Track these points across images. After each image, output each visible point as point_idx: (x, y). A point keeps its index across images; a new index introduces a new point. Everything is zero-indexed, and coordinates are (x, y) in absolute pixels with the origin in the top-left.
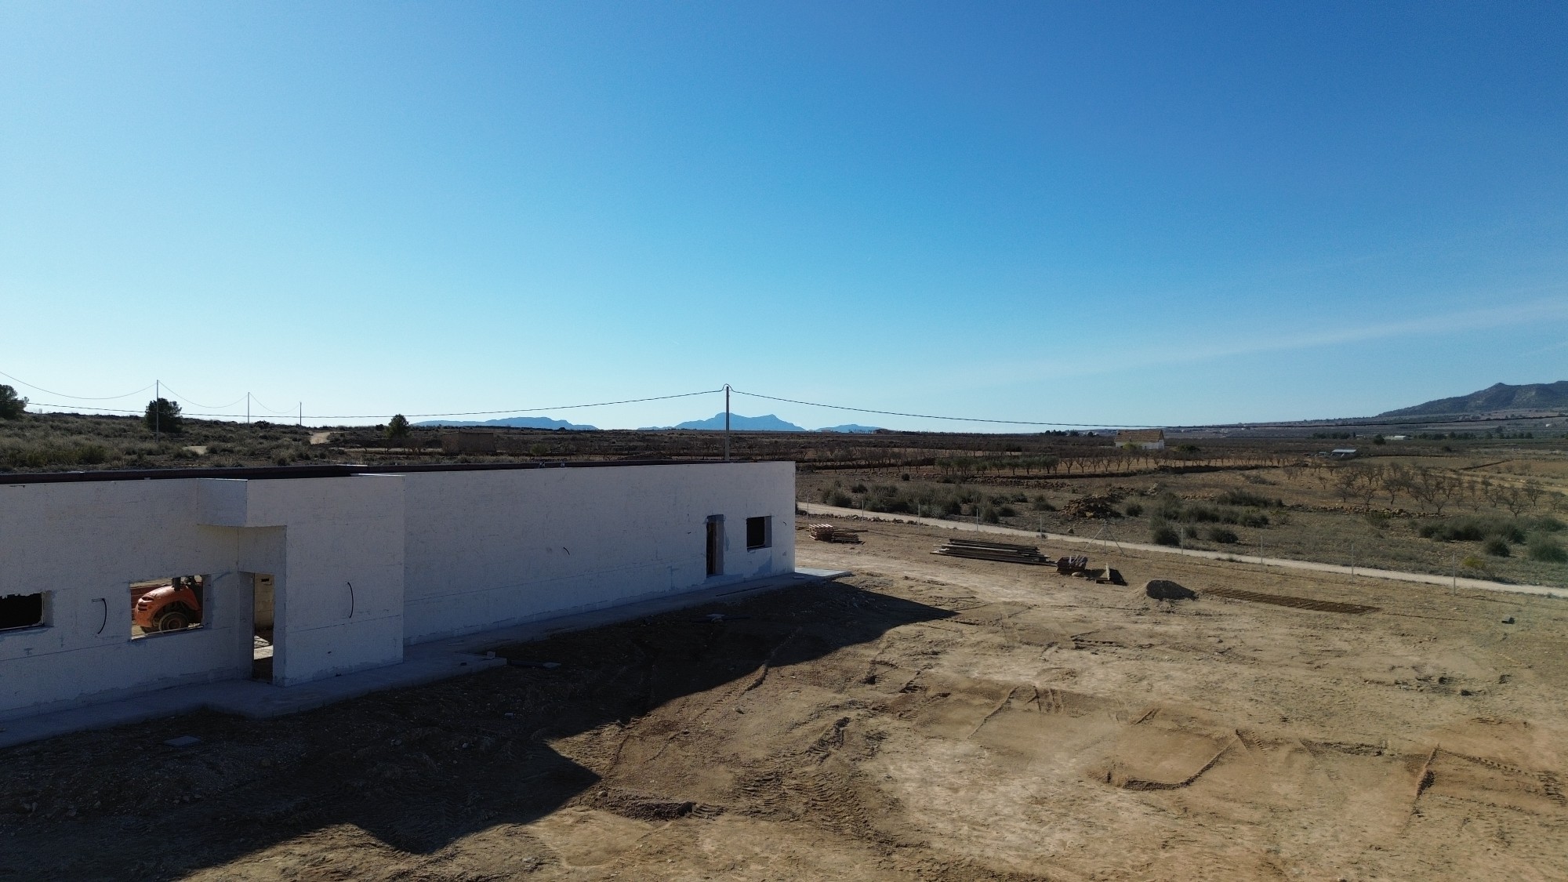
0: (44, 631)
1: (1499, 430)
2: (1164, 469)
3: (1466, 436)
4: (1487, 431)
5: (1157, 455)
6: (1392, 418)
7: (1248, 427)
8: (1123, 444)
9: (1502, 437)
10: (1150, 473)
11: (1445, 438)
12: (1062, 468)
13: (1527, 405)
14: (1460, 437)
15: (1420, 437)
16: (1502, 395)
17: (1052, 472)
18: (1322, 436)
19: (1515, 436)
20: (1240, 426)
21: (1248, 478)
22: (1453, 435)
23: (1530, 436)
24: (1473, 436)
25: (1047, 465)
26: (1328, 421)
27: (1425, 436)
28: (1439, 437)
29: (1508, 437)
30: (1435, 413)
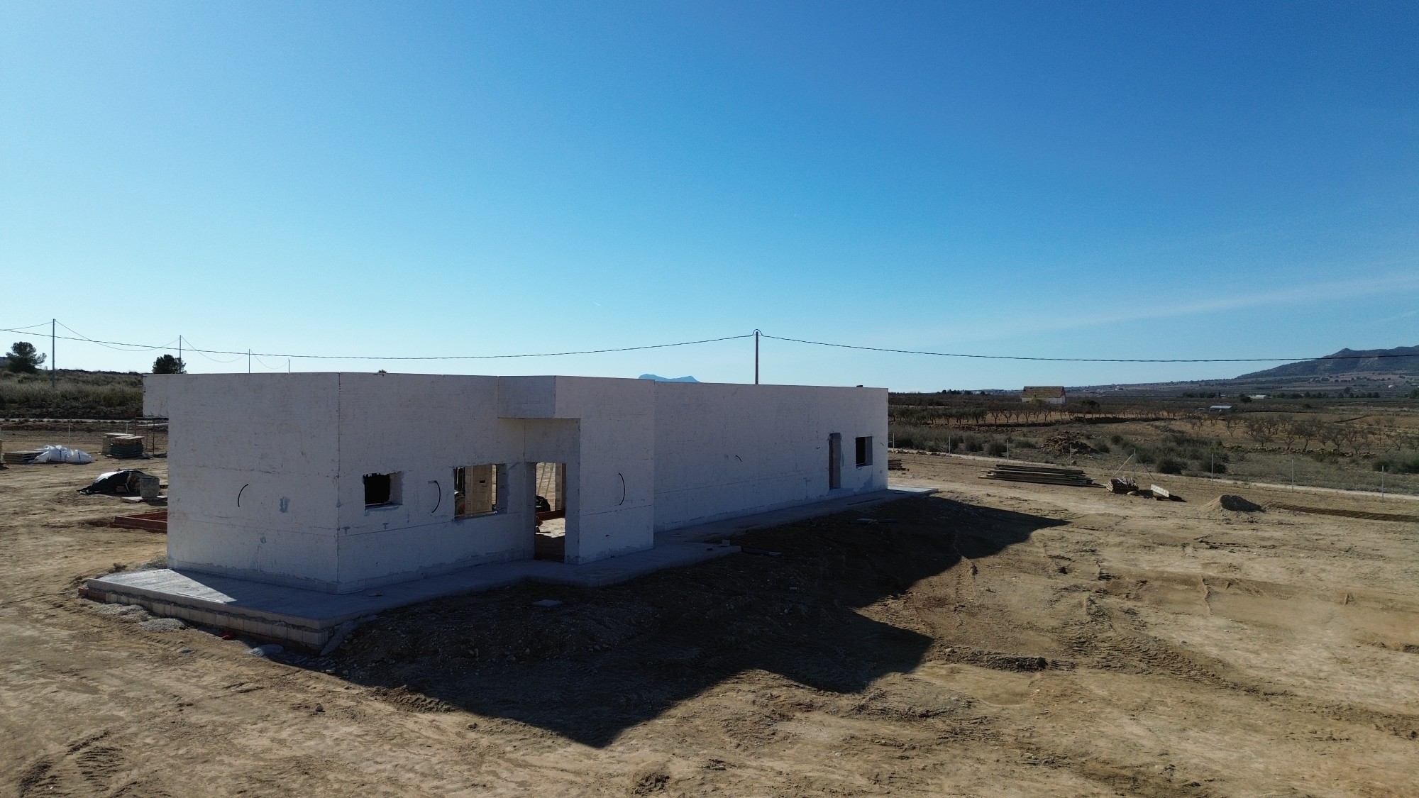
0: (395, 509)
1: (1347, 390)
2: (1079, 420)
3: (1319, 396)
4: (1336, 391)
6: (1249, 380)
8: (1030, 399)
9: (1352, 396)
10: (1068, 423)
11: (1301, 397)
12: (990, 418)
13: (1369, 369)
14: (1314, 396)
15: (1279, 396)
16: (1348, 359)
17: (981, 422)
18: (1191, 396)
19: (1363, 396)
20: (1113, 386)
21: (1157, 427)
22: (1308, 395)
23: (1377, 395)
24: (1326, 396)
25: (976, 416)
26: (1192, 382)
27: (1283, 396)
28: (1296, 396)
29: (1357, 397)
30: (1288, 375)
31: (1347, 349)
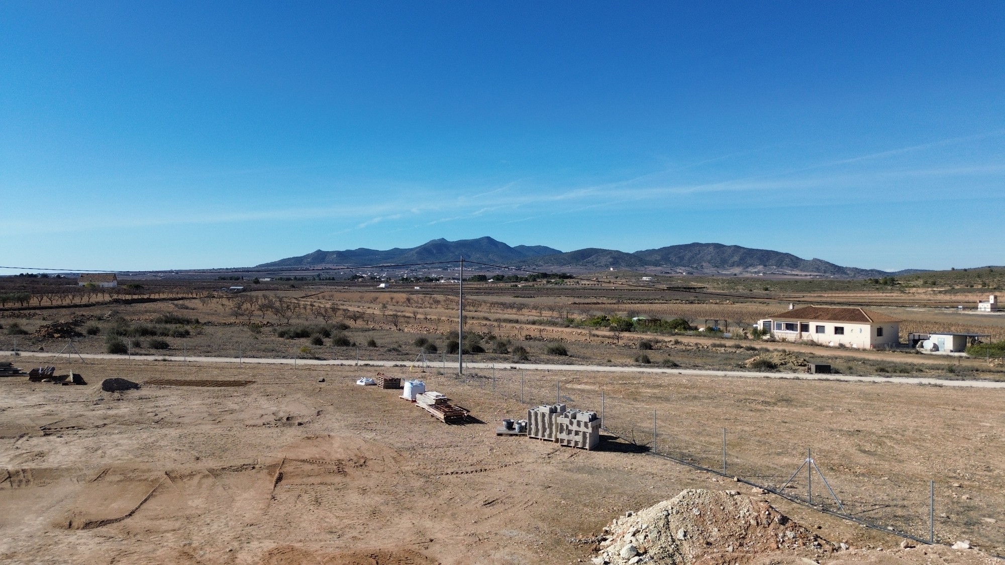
1: (319, 275)
2: (117, 301)
3: (302, 279)
4: (313, 276)
5: (111, 291)
6: (263, 268)
7: (177, 272)
8: (85, 284)
9: (320, 279)
10: (106, 304)
11: (292, 280)
12: (34, 302)
13: (331, 262)
14: (299, 280)
15: (279, 279)
16: (320, 256)
17: (25, 305)
18: (224, 279)
19: (326, 279)
20: (172, 272)
21: (176, 305)
22: (295, 278)
23: (333, 279)
24: (306, 279)
25: (21, 300)
26: (227, 269)
27: (281, 279)
28: (289, 279)
29: (323, 280)
30: (287, 265)
31: (319, 251)
